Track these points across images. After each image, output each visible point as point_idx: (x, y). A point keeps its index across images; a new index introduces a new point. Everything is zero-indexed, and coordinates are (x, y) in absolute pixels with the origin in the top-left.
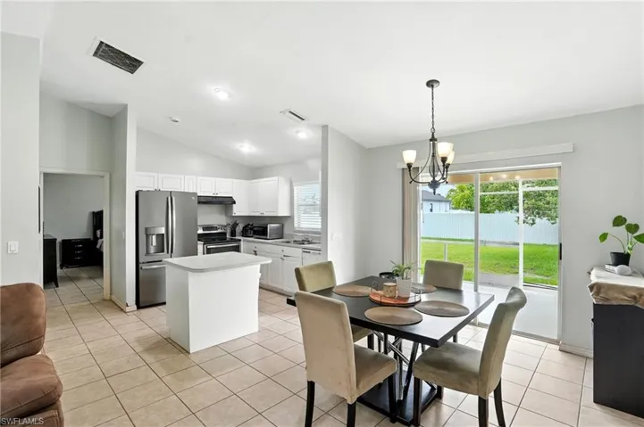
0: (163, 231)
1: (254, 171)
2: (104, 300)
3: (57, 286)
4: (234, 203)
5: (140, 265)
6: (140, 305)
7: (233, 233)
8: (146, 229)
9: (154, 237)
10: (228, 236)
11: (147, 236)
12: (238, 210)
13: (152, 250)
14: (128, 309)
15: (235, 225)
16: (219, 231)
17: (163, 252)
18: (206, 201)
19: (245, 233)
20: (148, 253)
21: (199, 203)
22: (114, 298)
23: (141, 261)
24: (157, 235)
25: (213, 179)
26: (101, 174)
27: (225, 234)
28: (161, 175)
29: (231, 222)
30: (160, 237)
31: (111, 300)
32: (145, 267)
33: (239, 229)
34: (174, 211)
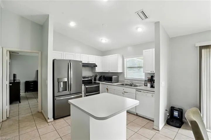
0: (66, 80)
1: (103, 53)
2: (38, 112)
3: (20, 103)
4: (97, 66)
5: (55, 98)
6: (55, 118)
7: (95, 80)
8: (58, 79)
9: (62, 83)
10: (93, 81)
11: (59, 82)
12: (98, 70)
13: (61, 90)
14: (49, 121)
15: (96, 76)
16: (89, 79)
17: (66, 90)
18: (85, 65)
19: (100, 80)
20: (59, 91)
21: (83, 66)
22: (43, 111)
23: (55, 95)
24: (64, 82)
25: (88, 55)
26: (38, 52)
27: (92, 80)
28: (65, 53)
29: (94, 75)
30: (65, 83)
31: (41, 112)
32: (57, 98)
33: (98, 78)
34: (72, 70)
